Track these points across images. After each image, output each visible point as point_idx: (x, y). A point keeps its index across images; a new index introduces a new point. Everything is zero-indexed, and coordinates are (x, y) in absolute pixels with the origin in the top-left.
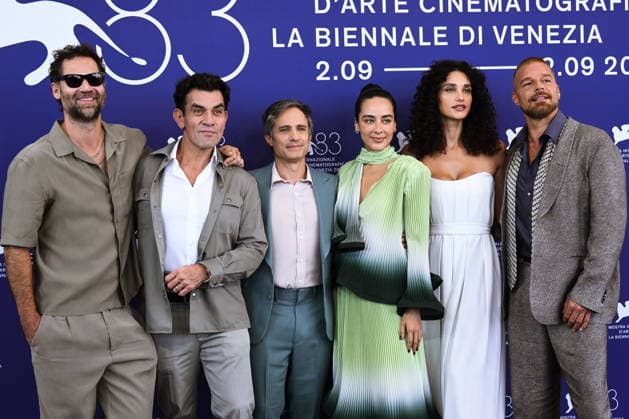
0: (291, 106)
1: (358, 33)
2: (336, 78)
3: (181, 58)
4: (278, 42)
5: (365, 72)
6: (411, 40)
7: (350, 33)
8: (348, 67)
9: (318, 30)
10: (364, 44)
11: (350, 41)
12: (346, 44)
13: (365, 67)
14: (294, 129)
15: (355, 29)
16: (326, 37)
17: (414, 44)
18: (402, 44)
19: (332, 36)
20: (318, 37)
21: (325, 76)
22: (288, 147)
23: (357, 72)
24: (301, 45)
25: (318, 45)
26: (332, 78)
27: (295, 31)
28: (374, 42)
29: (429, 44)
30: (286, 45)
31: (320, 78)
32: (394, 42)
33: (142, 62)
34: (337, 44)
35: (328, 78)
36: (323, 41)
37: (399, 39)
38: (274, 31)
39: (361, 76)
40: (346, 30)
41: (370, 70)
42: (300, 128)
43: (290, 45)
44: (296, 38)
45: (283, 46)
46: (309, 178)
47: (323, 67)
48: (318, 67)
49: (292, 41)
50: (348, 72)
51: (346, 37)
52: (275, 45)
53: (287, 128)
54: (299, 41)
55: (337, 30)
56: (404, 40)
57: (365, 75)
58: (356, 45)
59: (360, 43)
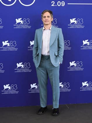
0: (46, 12)
2: (56, 5)
5: (63, 4)
8: (59, 3)
13: (63, 3)
14: (47, 17)
21: (54, 5)
22: (45, 21)
23: (61, 4)
31: (52, 5)
35: (54, 6)
39: (62, 5)
41: (64, 4)
42: (48, 17)
46: (51, 29)
47: (53, 3)
48: (52, 3)
50: (59, 4)
53: (45, 17)
57: (63, 5)
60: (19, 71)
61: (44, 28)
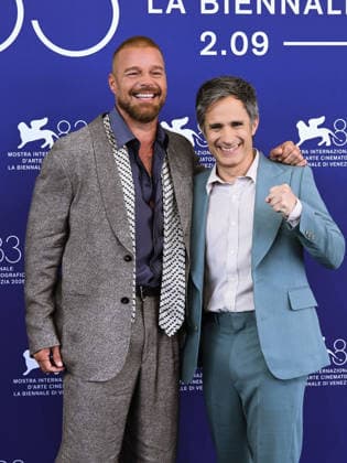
2: (224, 53)
3: (35, 24)
4: (154, 7)
5: (259, 46)
6: (318, 7)
8: (239, 40)
10: (259, 11)
11: (243, 7)
12: (238, 11)
13: (260, 40)
16: (213, 2)
17: (320, 12)
18: (306, 12)
20: (204, 2)
21: (211, 50)
23: (251, 46)
24: (183, 11)
25: (204, 11)
26: (219, 53)
28: (272, 10)
29: (339, 12)
30: (164, 10)
31: (205, 52)
32: (296, 10)
34: (227, 11)
35: (214, 53)
36: (209, 6)
37: (302, 7)
39: (255, 51)
41: (265, 44)
43: (168, 11)
44: (176, 2)
45: (160, 11)
47: (208, 39)
48: (203, 38)
49: (171, 6)
50: (239, 47)
51: (238, 2)
52: (151, 10)
54: (180, 6)
56: (309, 7)
57: (260, 49)
58: (249, 12)
59: (255, 10)
61: (213, 178)
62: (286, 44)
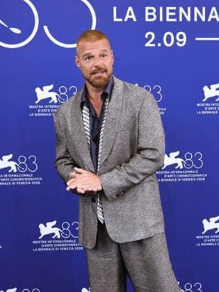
1: (177, 11)
2: (159, 45)
3: (46, 28)
4: (117, 17)
5: (181, 40)
6: (216, 17)
7: (170, 11)
8: (169, 37)
9: (147, 8)
10: (181, 20)
11: (171, 17)
12: (168, 20)
13: (181, 37)
15: (174, 8)
16: (153, 14)
17: (218, 20)
18: (209, 20)
19: (157, 13)
20: (147, 14)
21: (152, 43)
23: (176, 41)
24: (135, 20)
25: (147, 19)
26: (156, 45)
27: (130, 9)
28: (188, 19)
30: (123, 20)
31: (148, 44)
32: (203, 18)
33: (17, 31)
34: (161, 19)
35: (154, 45)
36: (151, 17)
37: (207, 16)
38: (115, 8)
39: (178, 44)
40: (168, 9)
41: (184, 40)
43: (126, 20)
44: (130, 14)
45: (121, 20)
47: (150, 36)
48: (147, 36)
49: (127, 16)
50: (169, 41)
51: (168, 14)
52: (115, 19)
54: (133, 17)
55: (161, 9)
56: (211, 17)
57: (181, 43)
58: (175, 20)
59: (178, 19)
60: (46, 247)
62: (197, 39)
